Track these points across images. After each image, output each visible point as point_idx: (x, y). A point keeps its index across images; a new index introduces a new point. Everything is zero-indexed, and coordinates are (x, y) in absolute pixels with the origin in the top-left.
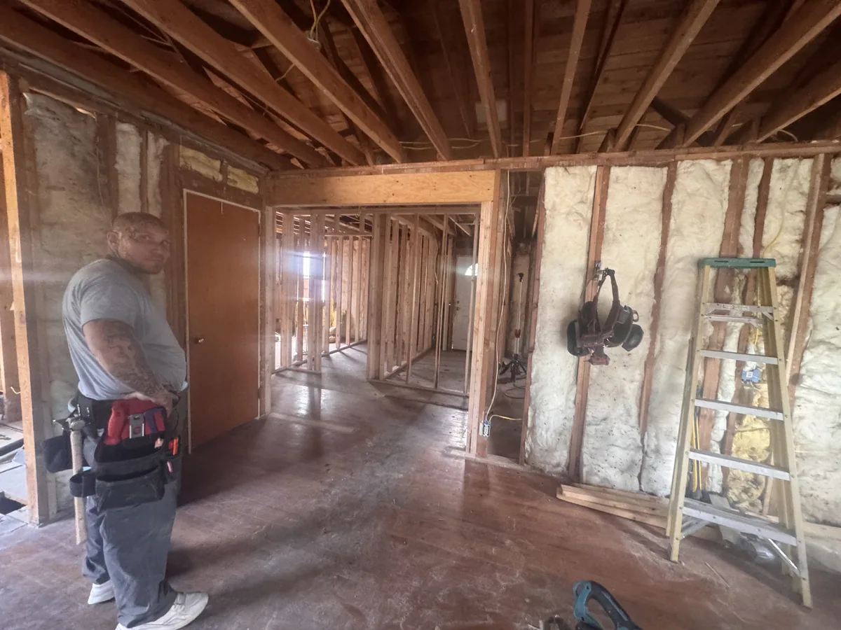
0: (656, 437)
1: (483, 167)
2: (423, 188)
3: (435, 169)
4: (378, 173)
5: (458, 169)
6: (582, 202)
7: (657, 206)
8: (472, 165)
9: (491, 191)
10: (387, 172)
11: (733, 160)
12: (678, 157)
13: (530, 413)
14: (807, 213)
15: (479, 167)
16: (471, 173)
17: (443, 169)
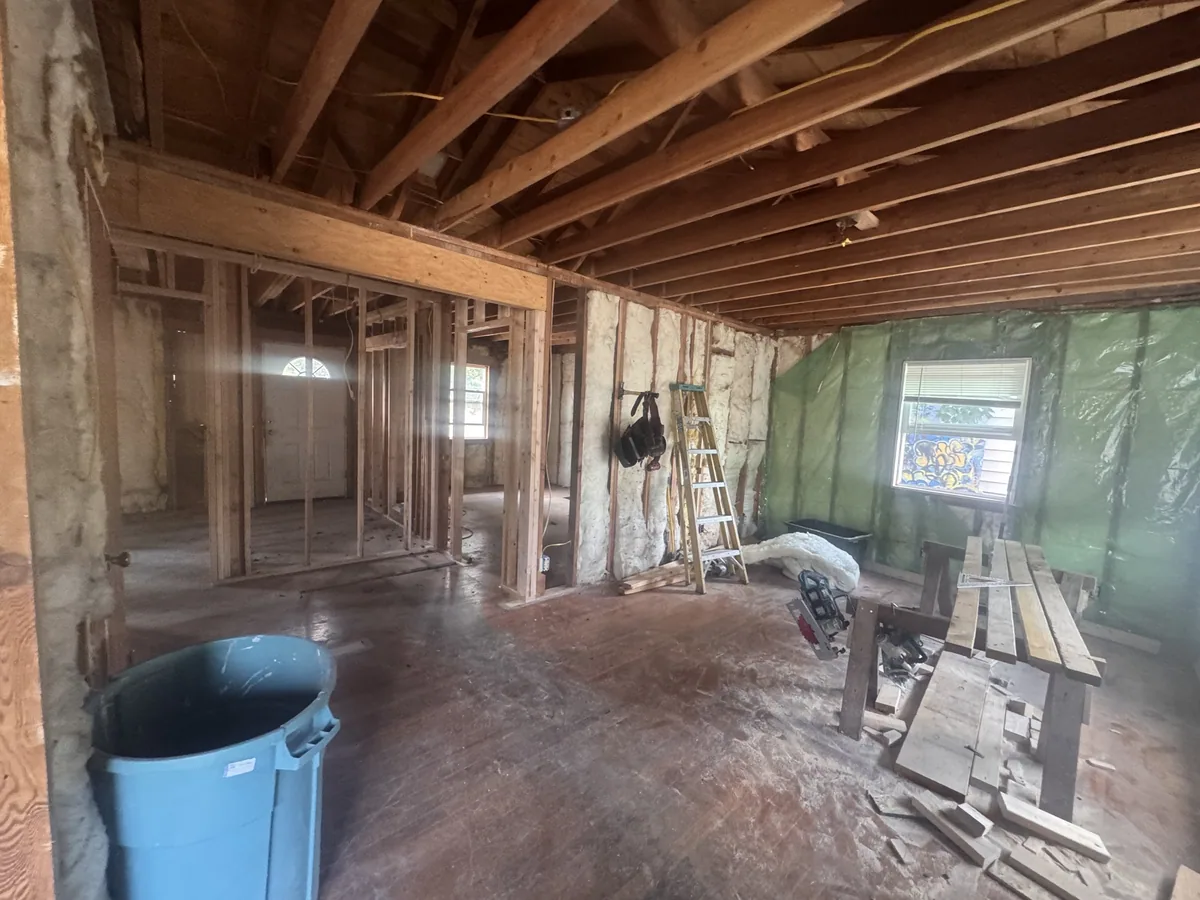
0: (654, 522)
1: (535, 270)
2: (471, 277)
3: (485, 256)
4: (405, 235)
5: (511, 264)
6: (612, 328)
7: (650, 350)
8: (526, 265)
9: (544, 301)
10: (419, 238)
11: (682, 314)
12: (661, 304)
13: (581, 532)
14: (705, 356)
15: (532, 269)
16: (525, 273)
17: (495, 259)
